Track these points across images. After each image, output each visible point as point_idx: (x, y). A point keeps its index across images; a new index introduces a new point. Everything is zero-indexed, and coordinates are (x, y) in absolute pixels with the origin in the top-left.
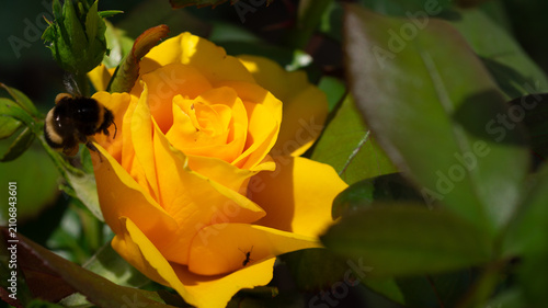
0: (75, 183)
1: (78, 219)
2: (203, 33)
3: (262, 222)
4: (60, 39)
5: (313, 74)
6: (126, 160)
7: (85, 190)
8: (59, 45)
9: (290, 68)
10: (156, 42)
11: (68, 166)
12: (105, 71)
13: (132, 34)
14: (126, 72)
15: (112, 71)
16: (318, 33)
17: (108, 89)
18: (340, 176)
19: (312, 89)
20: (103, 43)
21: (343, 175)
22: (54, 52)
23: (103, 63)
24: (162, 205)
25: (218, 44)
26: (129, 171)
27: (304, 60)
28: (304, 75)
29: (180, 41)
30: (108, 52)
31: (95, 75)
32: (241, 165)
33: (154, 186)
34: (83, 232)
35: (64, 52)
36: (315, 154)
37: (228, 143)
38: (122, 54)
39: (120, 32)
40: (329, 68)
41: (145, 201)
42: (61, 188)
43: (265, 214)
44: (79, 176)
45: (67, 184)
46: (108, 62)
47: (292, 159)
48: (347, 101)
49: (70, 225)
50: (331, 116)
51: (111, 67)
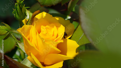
0: (19, 44)
1: (20, 52)
2: (47, 12)
3: (60, 53)
4: (16, 13)
5: (71, 21)
6: (30, 40)
7: (21, 46)
8: (16, 14)
9: (66, 19)
10: (37, 14)
11: (18, 41)
13: (32, 12)
14: (31, 21)
15: (27, 20)
16: (72, 11)
17: (27, 24)
18: (77, 43)
19: (71, 24)
20: (26, 14)
21: (78, 43)
22: (15, 16)
23: (26, 18)
24: (38, 50)
25: (51, 14)
26: (31, 42)
27: (69, 17)
28: (69, 21)
29: (42, 14)
30: (27, 16)
31: (24, 21)
32: (56, 41)
33: (37, 45)
34: (20, 55)
35: (17, 16)
36: (72, 38)
37: (53, 36)
38: (30, 16)
39: (29, 11)
40: (75, 19)
41: (35, 49)
42: (16, 46)
43: (61, 52)
44: (20, 43)
45: (17, 45)
47: (67, 39)
48: (79, 27)
49: (17, 53)
50: (75, 30)
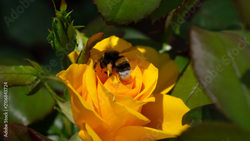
0: (61, 105)
1: (62, 121)
2: (120, 35)
3: (149, 125)
4: (55, 39)
5: (172, 54)
6: (84, 95)
7: (66, 109)
8: (55, 42)
9: (161, 52)
10: (99, 40)
11: (58, 97)
12: (76, 53)
13: (88, 35)
14: (84, 54)
15: (79, 53)
16: (174, 35)
17: (77, 62)
18: (185, 104)
19: (172, 62)
20: (75, 41)
21: (187, 103)
22: (52, 45)
23: (75, 50)
24: (101, 117)
25: (128, 40)
26: (86, 100)
27: (168, 48)
28: (168, 55)
29: (110, 40)
30: (78, 45)
31: (71, 56)
32: (139, 99)
33: (97, 106)
34: (64, 127)
35: (57, 45)
36: (173, 93)
37: (133, 88)
38: (84, 45)
39: (82, 34)
40: (179, 51)
41: (95, 115)
42: (55, 108)
43: (150, 121)
44: (63, 102)
45: (57, 106)
46: (77, 49)
47: (162, 95)
48: (189, 68)
49: (58, 123)
50: (181, 75)
51: (79, 51)
